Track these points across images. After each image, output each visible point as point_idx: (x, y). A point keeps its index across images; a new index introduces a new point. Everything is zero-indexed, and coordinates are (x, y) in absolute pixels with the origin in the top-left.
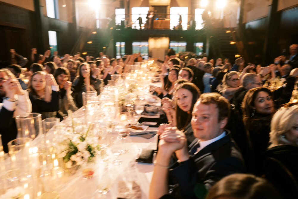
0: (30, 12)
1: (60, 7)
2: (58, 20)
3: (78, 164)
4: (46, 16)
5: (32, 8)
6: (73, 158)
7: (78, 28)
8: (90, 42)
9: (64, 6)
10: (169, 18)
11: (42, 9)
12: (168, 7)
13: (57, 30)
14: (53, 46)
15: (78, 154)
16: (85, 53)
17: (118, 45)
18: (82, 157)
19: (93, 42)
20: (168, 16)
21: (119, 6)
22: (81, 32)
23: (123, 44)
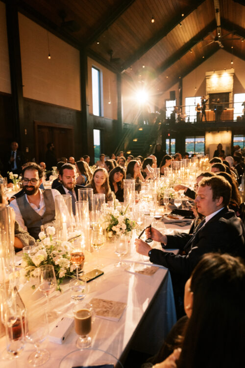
0: (77, 112)
1: (106, 104)
2: (103, 117)
3: (117, 233)
4: (92, 115)
5: (79, 108)
6: (114, 228)
7: (123, 125)
8: (136, 140)
9: (110, 103)
10: (233, 108)
11: (88, 109)
12: (231, 95)
13: (101, 128)
14: (96, 146)
15: (118, 226)
16: (129, 153)
17: (167, 142)
18: (121, 229)
19: (138, 140)
20: (231, 105)
21: (169, 98)
22: (126, 129)
23: (173, 141)
